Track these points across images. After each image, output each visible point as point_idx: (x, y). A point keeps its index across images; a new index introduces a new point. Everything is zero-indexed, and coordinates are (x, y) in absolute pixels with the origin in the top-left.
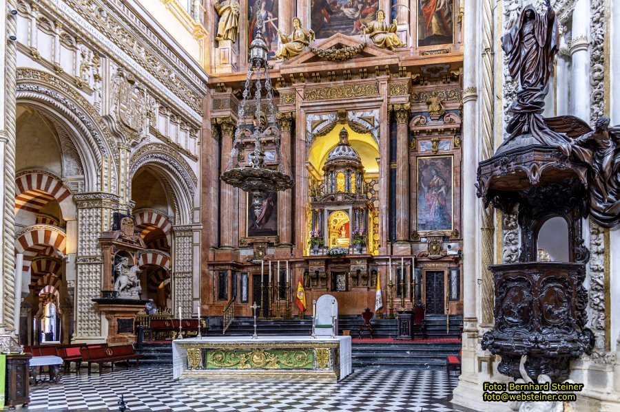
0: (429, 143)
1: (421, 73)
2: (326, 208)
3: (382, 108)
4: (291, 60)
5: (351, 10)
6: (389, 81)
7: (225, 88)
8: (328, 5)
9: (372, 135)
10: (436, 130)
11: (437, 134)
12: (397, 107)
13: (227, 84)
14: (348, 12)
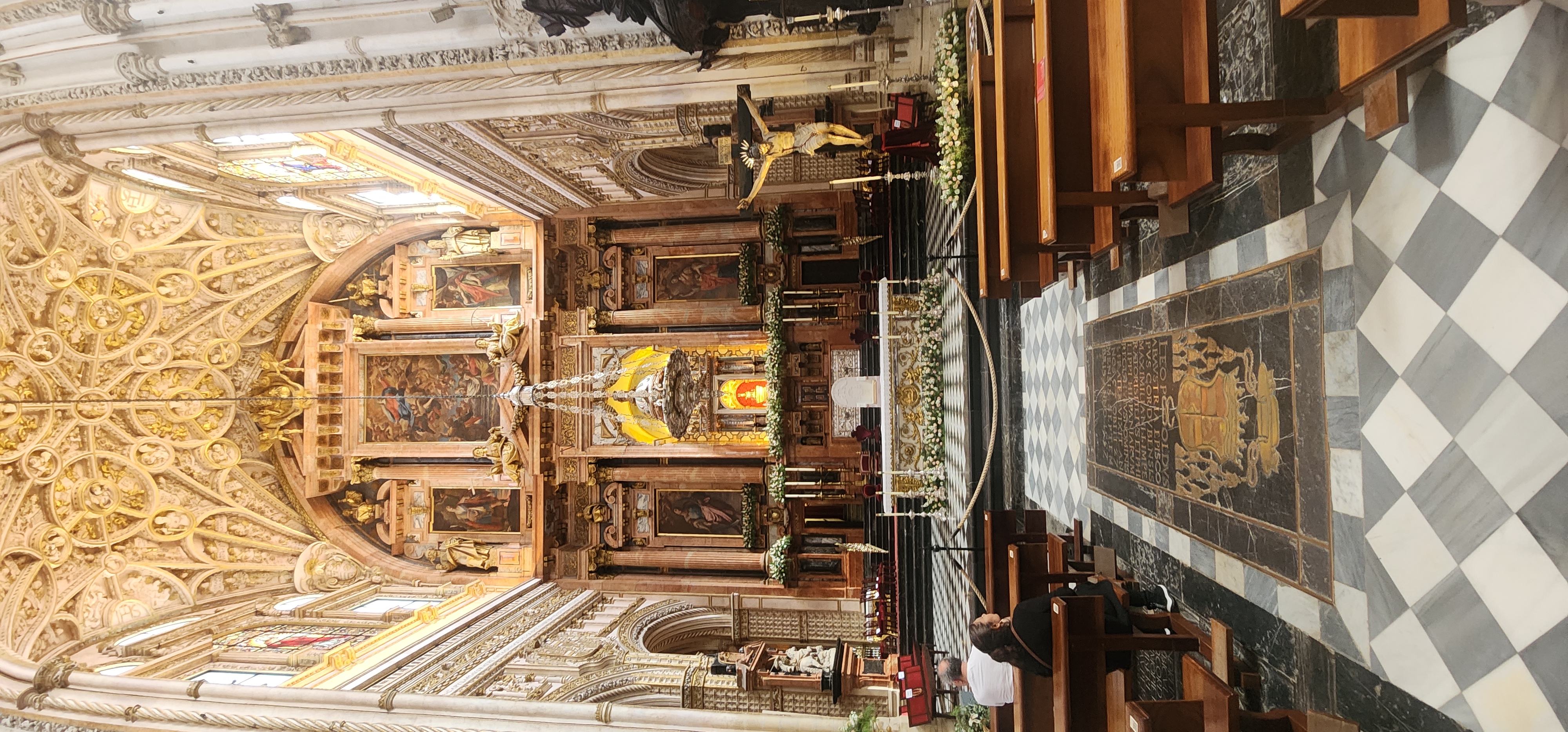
0: (638, 287)
1: (553, 295)
2: (716, 411)
3: (592, 344)
4: (523, 460)
5: (469, 389)
6: (559, 334)
7: (551, 557)
8: (461, 419)
9: (624, 356)
10: (623, 277)
11: (627, 278)
12: (593, 324)
13: (546, 553)
14: (472, 391)
